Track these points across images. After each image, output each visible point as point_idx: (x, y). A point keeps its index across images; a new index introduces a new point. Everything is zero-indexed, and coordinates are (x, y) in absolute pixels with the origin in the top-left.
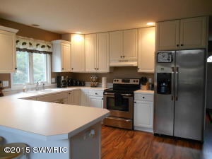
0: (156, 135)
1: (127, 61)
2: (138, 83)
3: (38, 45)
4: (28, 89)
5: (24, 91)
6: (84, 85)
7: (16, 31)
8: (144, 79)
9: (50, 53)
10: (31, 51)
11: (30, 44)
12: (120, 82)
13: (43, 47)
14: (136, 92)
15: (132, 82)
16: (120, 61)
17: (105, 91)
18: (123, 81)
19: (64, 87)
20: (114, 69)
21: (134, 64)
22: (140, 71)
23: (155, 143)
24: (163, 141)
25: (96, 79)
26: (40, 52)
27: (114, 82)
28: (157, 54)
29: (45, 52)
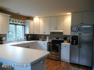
1: (58, 30)
2: (63, 40)
3: (19, 22)
4: (14, 41)
5: (12, 42)
7: (10, 16)
8: (65, 38)
9: (24, 26)
10: (16, 25)
11: (16, 21)
12: (55, 39)
13: (21, 23)
14: (62, 44)
15: (60, 39)
16: (55, 30)
17: (48, 43)
18: (56, 39)
19: (30, 40)
20: (52, 33)
21: (61, 31)
22: (64, 34)
23: (70, 67)
24: (74, 66)
26: (20, 25)
27: (52, 39)
28: (72, 27)
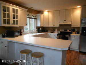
0: (80, 52)
1: (67, 22)
2: (71, 31)
3: (32, 15)
5: (28, 33)
6: (47, 32)
10: (30, 18)
11: (30, 15)
12: (63, 31)
13: (34, 16)
15: (68, 31)
16: (64, 22)
17: (58, 34)
18: (64, 30)
20: (61, 25)
21: (70, 23)
25: (53, 29)
26: (33, 18)
27: (61, 31)
29: (34, 19)
